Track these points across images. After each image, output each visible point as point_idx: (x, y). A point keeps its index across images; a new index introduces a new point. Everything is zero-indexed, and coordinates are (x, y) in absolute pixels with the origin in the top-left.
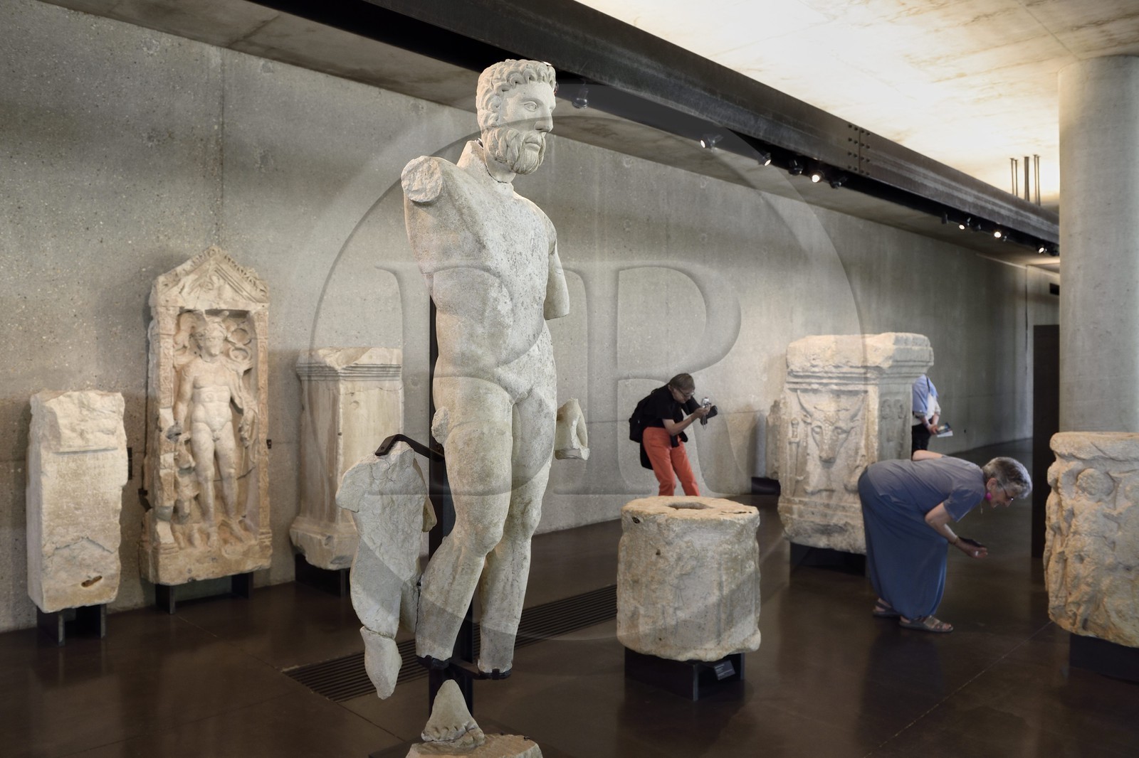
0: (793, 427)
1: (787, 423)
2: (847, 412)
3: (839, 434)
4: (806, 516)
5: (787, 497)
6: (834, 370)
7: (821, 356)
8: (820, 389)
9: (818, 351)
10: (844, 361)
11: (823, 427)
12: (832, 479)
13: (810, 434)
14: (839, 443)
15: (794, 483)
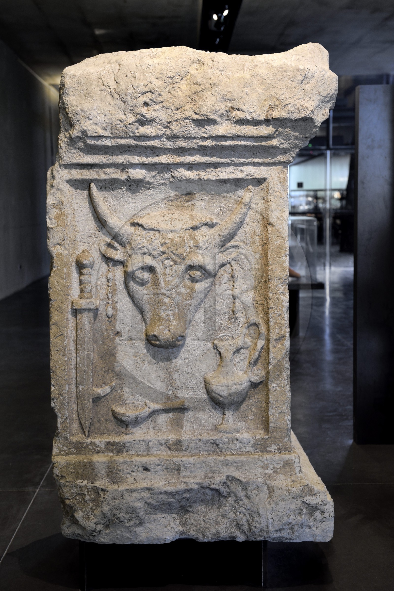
0: (81, 274)
1: (67, 265)
2: (212, 231)
3: (193, 280)
4: (130, 479)
5: (74, 439)
6: (194, 131)
7: (165, 96)
8: (148, 179)
9: (158, 83)
10: (222, 107)
11: (159, 269)
12: (178, 383)
13: (121, 286)
14: (194, 302)
15: (89, 404)
